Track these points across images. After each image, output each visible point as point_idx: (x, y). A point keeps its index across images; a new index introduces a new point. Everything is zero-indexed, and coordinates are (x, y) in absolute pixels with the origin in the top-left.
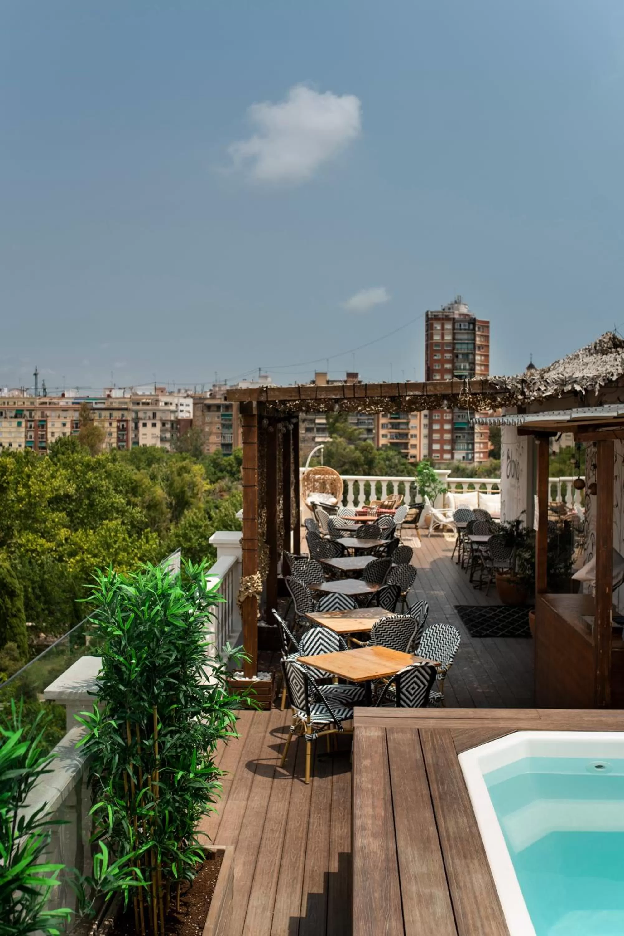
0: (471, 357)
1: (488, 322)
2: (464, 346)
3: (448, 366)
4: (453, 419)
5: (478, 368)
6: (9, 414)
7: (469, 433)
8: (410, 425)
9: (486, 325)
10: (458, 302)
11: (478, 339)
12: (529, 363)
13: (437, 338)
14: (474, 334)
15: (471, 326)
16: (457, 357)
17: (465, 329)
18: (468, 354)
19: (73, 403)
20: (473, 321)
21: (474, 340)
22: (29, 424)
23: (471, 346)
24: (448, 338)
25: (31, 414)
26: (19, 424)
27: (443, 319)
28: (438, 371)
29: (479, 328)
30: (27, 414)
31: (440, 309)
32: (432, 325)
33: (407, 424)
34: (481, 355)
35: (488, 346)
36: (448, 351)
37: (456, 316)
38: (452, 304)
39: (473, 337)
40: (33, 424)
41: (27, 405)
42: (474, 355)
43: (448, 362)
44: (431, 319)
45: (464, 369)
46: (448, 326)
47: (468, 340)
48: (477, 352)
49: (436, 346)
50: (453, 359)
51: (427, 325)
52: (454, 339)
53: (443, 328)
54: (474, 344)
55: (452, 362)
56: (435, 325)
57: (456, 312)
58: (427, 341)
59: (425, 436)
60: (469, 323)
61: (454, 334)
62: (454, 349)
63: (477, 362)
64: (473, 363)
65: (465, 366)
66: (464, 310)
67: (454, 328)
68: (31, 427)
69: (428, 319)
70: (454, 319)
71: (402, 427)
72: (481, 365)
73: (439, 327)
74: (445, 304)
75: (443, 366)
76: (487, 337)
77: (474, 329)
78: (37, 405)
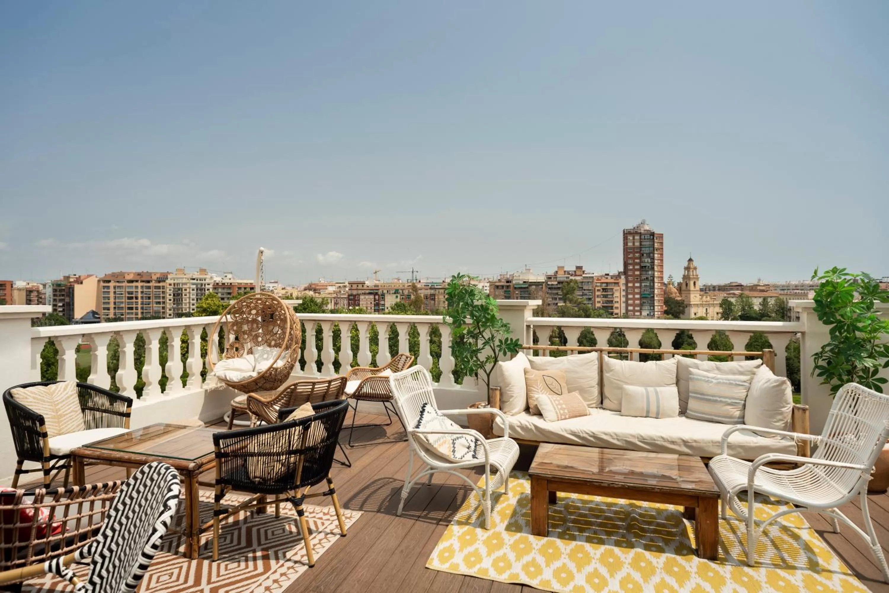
0: (651, 255)
1: (662, 235)
2: (647, 249)
3: (637, 261)
4: (641, 292)
5: (656, 261)
6: (391, 292)
7: (651, 300)
8: (615, 296)
9: (661, 236)
10: (643, 223)
11: (656, 244)
12: (689, 258)
13: (630, 244)
14: (654, 242)
15: (652, 237)
16: (643, 255)
17: (648, 239)
18: (650, 253)
19: (425, 286)
20: (653, 234)
21: (654, 245)
22: (402, 297)
23: (652, 249)
24: (637, 244)
25: (403, 291)
26: (397, 297)
27: (634, 233)
28: (631, 264)
29: (656, 238)
30: (401, 291)
31: (632, 228)
32: (627, 237)
33: (613, 295)
34: (658, 254)
35: (662, 248)
36: (637, 252)
37: (642, 232)
38: (639, 225)
39: (652, 243)
40: (404, 297)
41: (401, 286)
42: (654, 254)
43: (637, 258)
44: (627, 234)
45: (648, 262)
46: (637, 237)
47: (650, 245)
48: (655, 252)
49: (630, 249)
50: (640, 257)
51: (624, 237)
52: (641, 245)
53: (634, 239)
54: (654, 247)
55: (640, 258)
56: (629, 237)
57: (642, 229)
58: (624, 247)
59: (623, 302)
60: (650, 235)
61: (641, 242)
62: (641, 251)
63: (656, 258)
64: (653, 259)
65: (648, 261)
66: (647, 228)
67: (640, 239)
68: (403, 298)
69: (624, 234)
70: (640, 233)
71: (609, 297)
72: (658, 260)
73: (631, 238)
74: (635, 225)
75: (634, 261)
76: (662, 243)
77: (653, 238)
78: (406, 287)
